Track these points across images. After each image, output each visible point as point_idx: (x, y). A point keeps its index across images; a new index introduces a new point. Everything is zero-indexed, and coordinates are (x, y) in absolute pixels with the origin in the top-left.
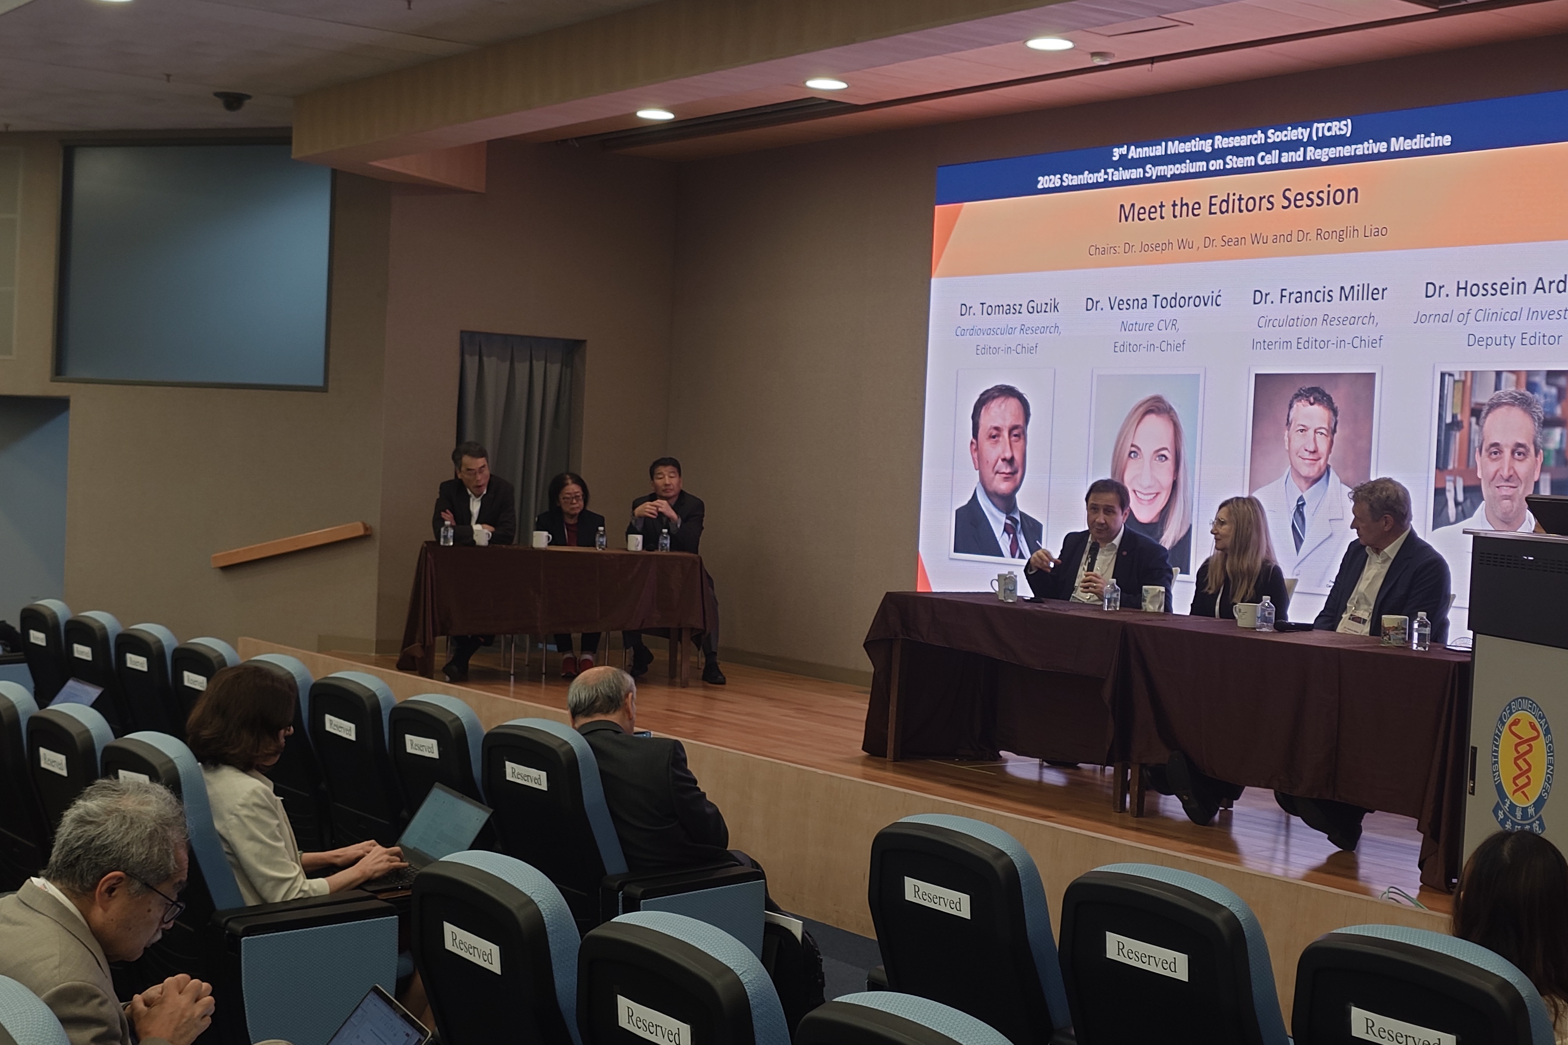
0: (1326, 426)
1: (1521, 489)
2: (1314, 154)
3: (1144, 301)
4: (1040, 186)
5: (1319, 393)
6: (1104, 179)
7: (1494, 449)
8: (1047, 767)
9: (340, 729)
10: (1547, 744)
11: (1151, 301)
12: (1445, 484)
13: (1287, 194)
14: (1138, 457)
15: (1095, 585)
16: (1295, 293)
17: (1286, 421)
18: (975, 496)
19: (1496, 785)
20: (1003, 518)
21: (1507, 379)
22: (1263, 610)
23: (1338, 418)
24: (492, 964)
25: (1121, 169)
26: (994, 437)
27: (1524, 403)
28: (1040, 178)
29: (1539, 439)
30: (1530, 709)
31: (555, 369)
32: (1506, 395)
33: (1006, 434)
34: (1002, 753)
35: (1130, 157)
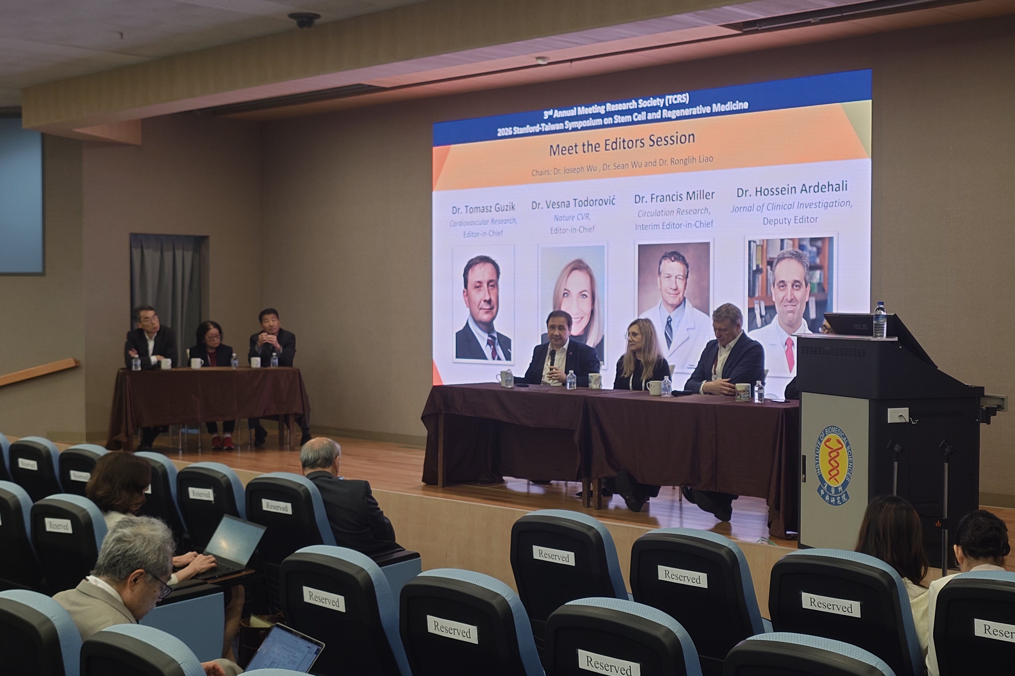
0: (682, 274)
1: (798, 306)
2: (667, 114)
3: (568, 203)
4: (499, 135)
5: (677, 255)
6: (540, 130)
7: (782, 284)
10: (848, 451)
11: (572, 203)
12: (754, 305)
13: (652, 138)
14: (569, 296)
16: (660, 196)
17: (658, 272)
18: (467, 323)
19: (819, 476)
20: (486, 336)
21: (787, 243)
23: (689, 269)
24: (339, 606)
25: (549, 124)
26: (478, 287)
27: (798, 257)
28: (499, 130)
29: (807, 277)
30: (837, 432)
31: (189, 255)
32: (787, 253)
33: (485, 285)
34: (504, 478)
35: (555, 117)
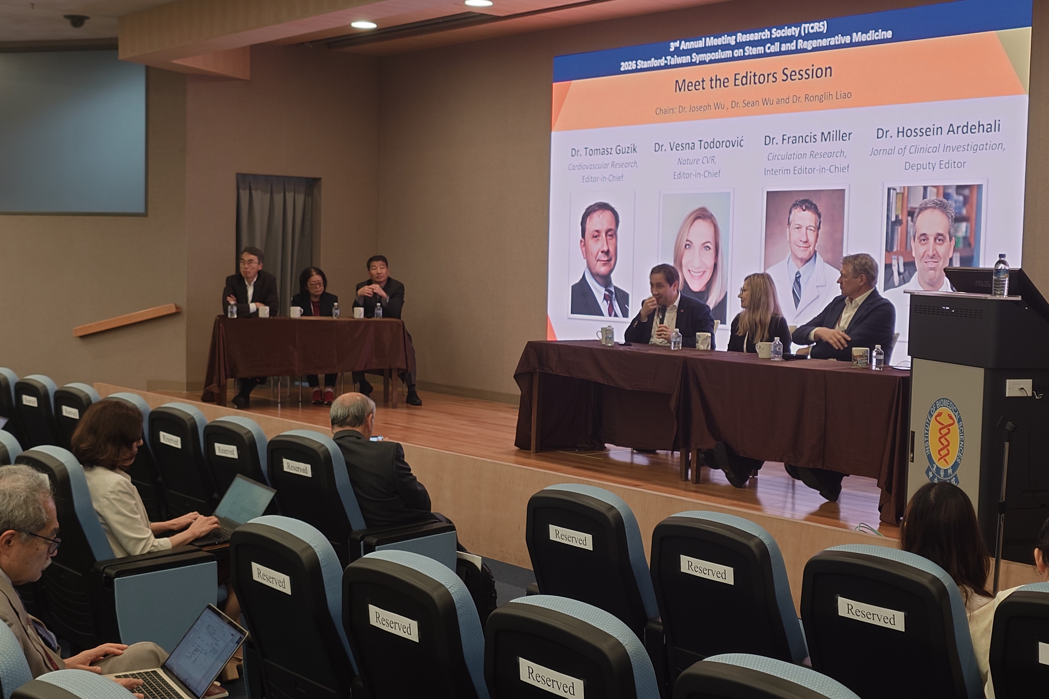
0: (813, 225)
1: (941, 263)
2: (803, 45)
3: (693, 145)
4: (622, 69)
5: (809, 203)
6: (665, 64)
7: (923, 238)
8: (636, 453)
9: (170, 441)
10: (959, 428)
12: (892, 260)
13: (785, 71)
14: (691, 248)
15: (665, 333)
16: (792, 137)
17: (788, 222)
18: (584, 276)
19: (928, 456)
20: (603, 290)
21: (931, 191)
22: (775, 347)
23: (821, 219)
24: (285, 588)
25: (676, 56)
26: (596, 237)
27: (942, 207)
28: (622, 64)
29: (952, 230)
30: (949, 405)
31: (300, 198)
32: (930, 202)
33: (603, 234)
34: (606, 445)
35: (681, 49)
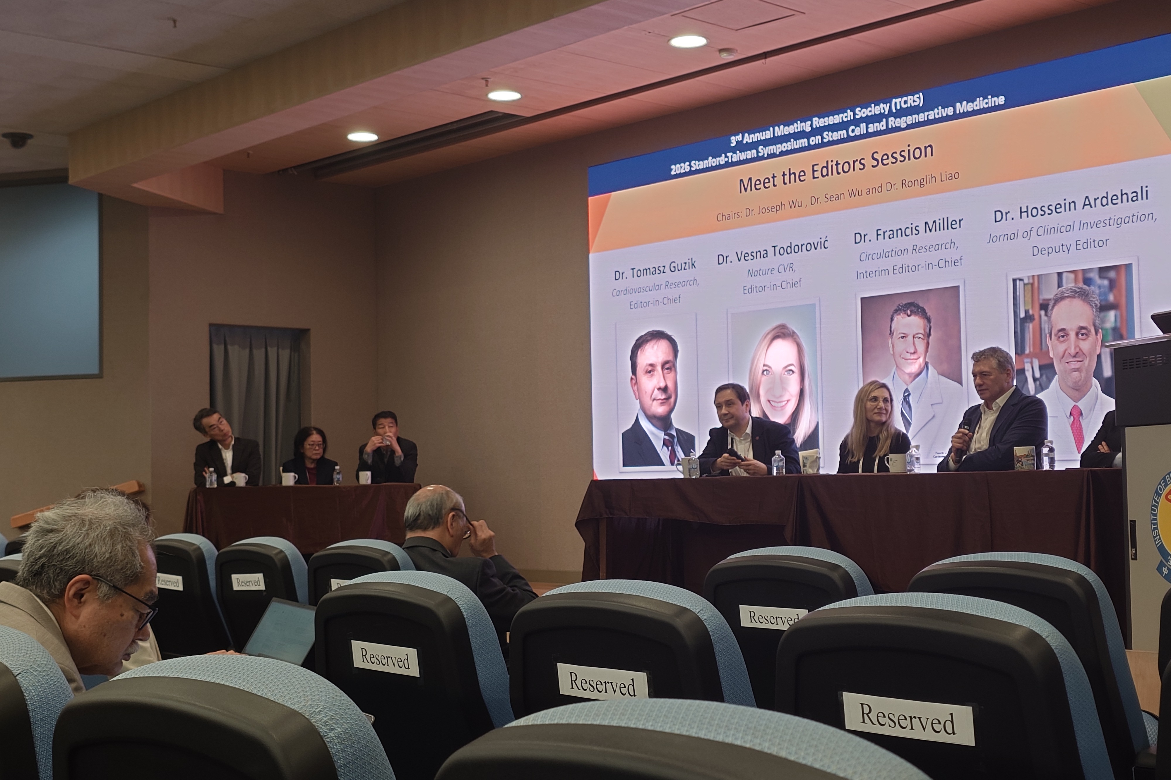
0: (922, 332)
1: (1086, 362)
2: (894, 123)
3: (765, 252)
4: (673, 173)
5: (914, 307)
6: (725, 162)
7: (1061, 334)
11: (771, 251)
12: (1024, 366)
13: (875, 156)
14: (770, 373)
16: (888, 231)
17: (889, 332)
18: (637, 419)
19: (1157, 547)
20: (661, 435)
21: (1067, 278)
23: (931, 324)
24: (408, 669)
25: (738, 152)
26: (650, 372)
27: (1082, 295)
28: (673, 167)
29: (1097, 321)
31: (285, 354)
32: (1067, 291)
33: (659, 368)
35: (744, 142)
